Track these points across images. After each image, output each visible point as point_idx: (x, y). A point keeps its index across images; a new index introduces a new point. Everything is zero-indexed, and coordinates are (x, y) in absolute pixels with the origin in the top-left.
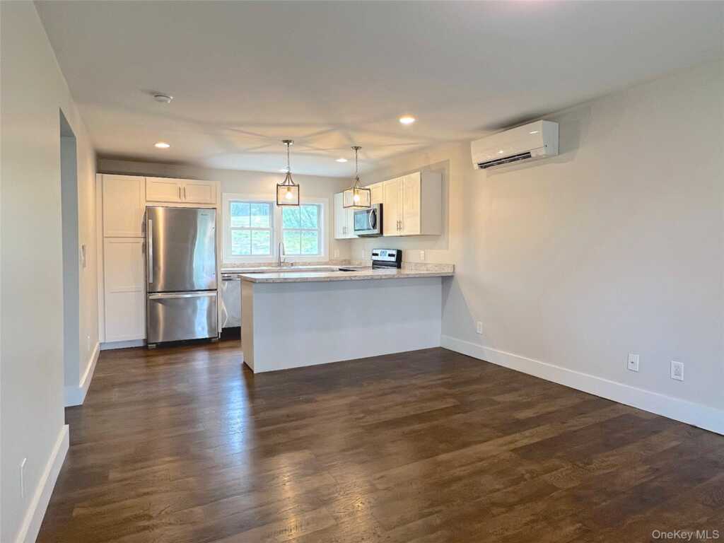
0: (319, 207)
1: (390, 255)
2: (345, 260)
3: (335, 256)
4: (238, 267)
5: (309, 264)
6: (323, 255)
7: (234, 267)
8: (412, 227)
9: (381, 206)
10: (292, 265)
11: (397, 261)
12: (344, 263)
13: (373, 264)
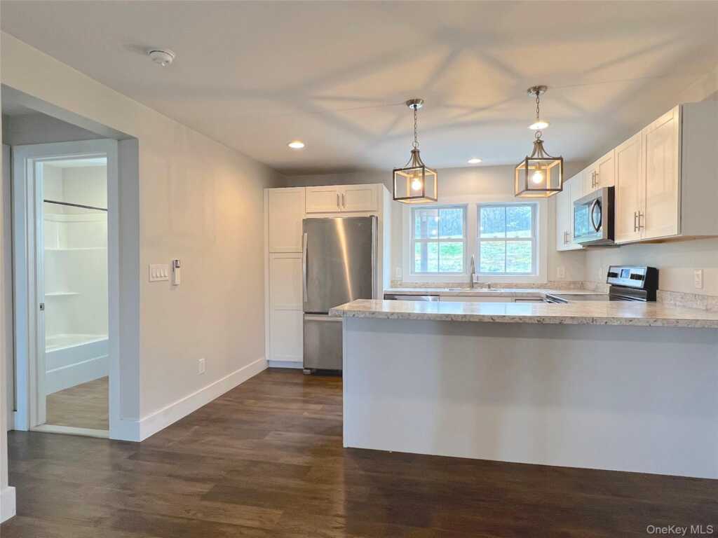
0: (534, 207)
1: (634, 277)
2: (574, 283)
3: (558, 276)
4: (420, 287)
5: (517, 286)
6: (538, 273)
7: (415, 287)
8: (664, 223)
9: (611, 191)
10: (489, 286)
11: (645, 287)
12: (572, 286)
13: (611, 290)
